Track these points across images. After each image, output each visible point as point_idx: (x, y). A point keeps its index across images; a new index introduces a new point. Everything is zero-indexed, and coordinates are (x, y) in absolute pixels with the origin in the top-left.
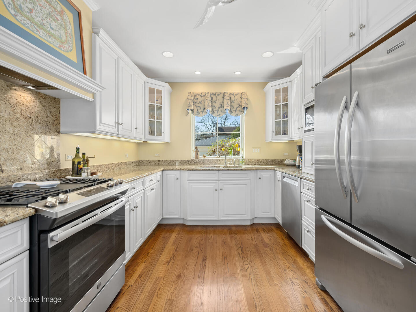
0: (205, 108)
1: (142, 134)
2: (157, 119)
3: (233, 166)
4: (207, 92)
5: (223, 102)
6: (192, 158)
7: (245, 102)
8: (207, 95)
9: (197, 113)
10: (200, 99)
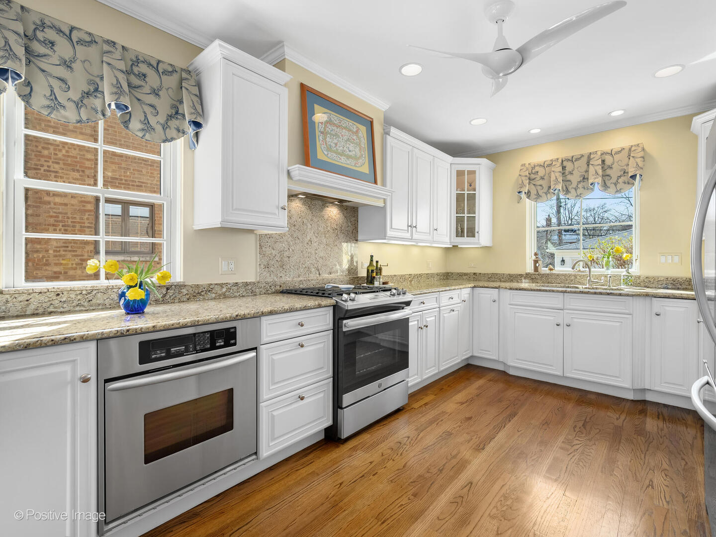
0: (550, 187)
1: (445, 235)
2: (469, 212)
3: (606, 287)
4: (554, 157)
5: (587, 171)
6: (528, 271)
7: (637, 164)
8: (554, 163)
9: (536, 197)
10: (542, 171)
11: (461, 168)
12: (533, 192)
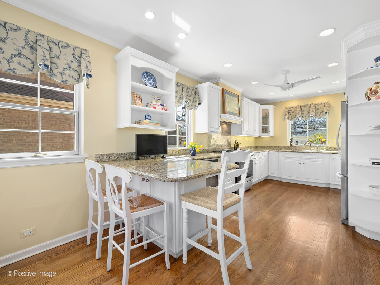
0: (296, 115)
1: (258, 133)
2: (266, 124)
3: (316, 150)
4: (298, 105)
5: (309, 110)
6: (288, 145)
7: (327, 109)
10: (293, 110)
11: (263, 108)
12: (290, 117)
